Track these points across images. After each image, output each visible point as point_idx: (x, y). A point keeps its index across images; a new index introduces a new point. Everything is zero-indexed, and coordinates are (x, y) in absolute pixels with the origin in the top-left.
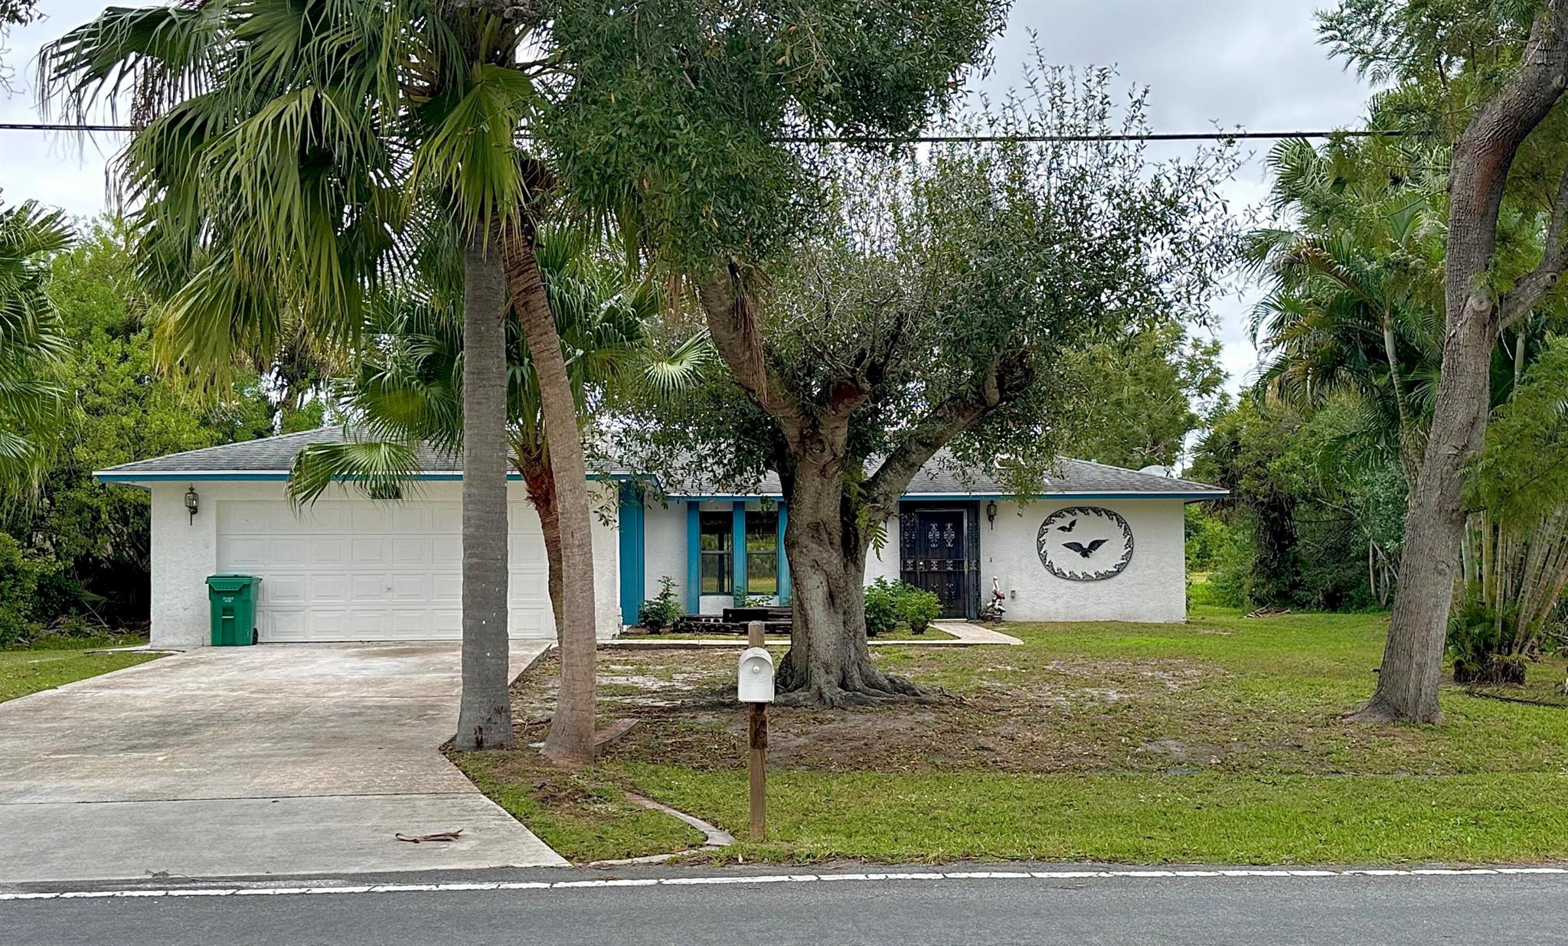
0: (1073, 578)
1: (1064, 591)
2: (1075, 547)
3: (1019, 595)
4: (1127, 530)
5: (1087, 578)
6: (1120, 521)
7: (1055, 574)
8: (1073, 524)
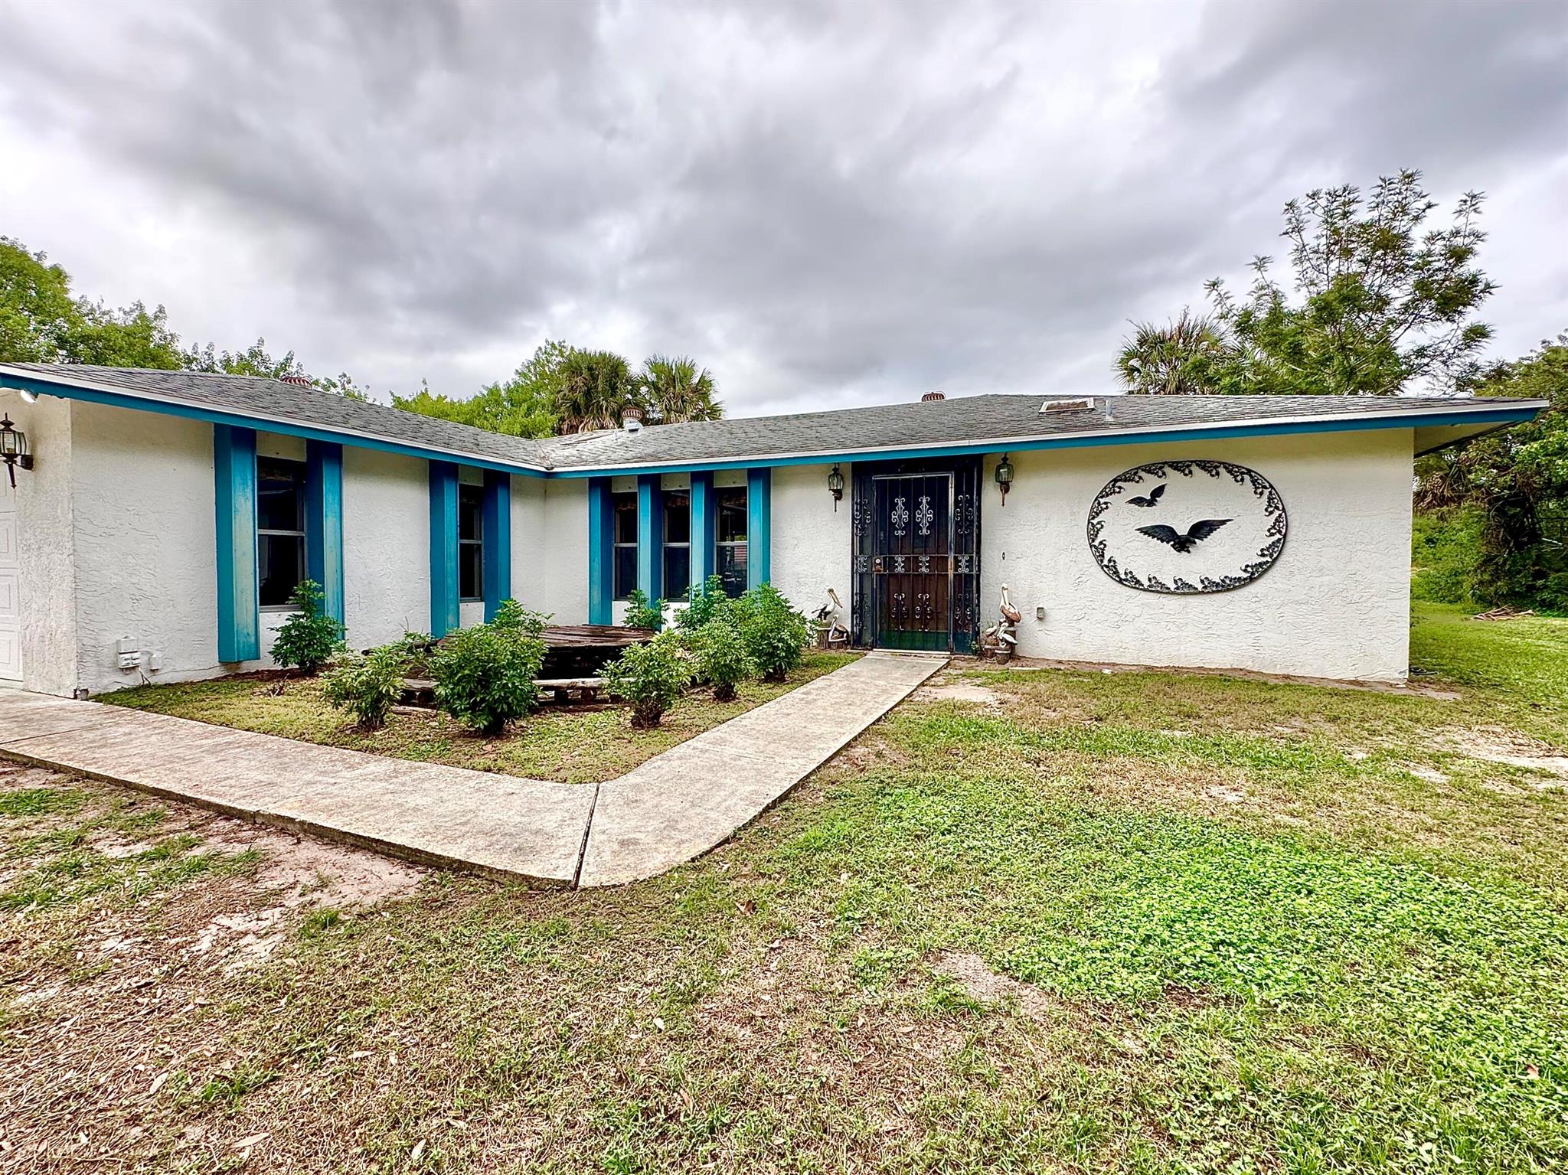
0: (1157, 587)
1: (1137, 611)
2: (1163, 533)
3: (1053, 615)
4: (1274, 503)
5: (1184, 589)
6: (1259, 485)
7: (1121, 581)
8: (1158, 492)
